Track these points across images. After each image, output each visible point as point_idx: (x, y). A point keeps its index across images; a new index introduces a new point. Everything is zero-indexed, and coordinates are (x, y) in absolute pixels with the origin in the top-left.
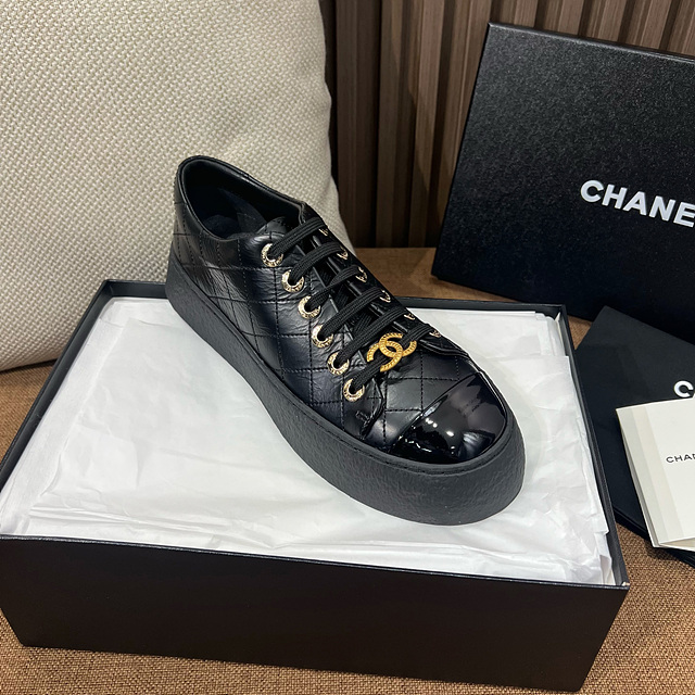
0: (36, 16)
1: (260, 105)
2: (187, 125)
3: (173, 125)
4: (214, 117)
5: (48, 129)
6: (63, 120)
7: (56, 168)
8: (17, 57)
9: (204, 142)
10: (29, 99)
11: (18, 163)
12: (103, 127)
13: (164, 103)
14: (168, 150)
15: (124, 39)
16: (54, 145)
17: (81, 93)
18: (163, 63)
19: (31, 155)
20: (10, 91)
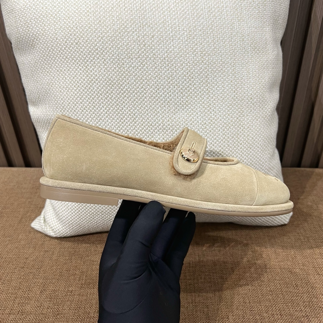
0: (144, 52)
1: (253, 102)
2: (213, 111)
3: (206, 110)
4: (228, 107)
5: (140, 110)
6: (149, 106)
7: (141, 130)
8: (131, 72)
9: (221, 120)
10: (133, 94)
11: (121, 127)
12: (169, 110)
13: (203, 99)
14: (201, 124)
15: (188, 64)
16: (141, 119)
17: (161, 92)
18: (207, 77)
19: (129, 123)
20: (124, 90)
